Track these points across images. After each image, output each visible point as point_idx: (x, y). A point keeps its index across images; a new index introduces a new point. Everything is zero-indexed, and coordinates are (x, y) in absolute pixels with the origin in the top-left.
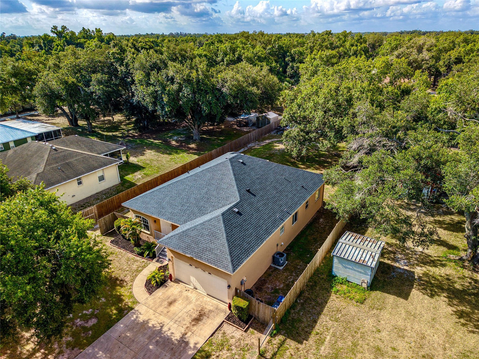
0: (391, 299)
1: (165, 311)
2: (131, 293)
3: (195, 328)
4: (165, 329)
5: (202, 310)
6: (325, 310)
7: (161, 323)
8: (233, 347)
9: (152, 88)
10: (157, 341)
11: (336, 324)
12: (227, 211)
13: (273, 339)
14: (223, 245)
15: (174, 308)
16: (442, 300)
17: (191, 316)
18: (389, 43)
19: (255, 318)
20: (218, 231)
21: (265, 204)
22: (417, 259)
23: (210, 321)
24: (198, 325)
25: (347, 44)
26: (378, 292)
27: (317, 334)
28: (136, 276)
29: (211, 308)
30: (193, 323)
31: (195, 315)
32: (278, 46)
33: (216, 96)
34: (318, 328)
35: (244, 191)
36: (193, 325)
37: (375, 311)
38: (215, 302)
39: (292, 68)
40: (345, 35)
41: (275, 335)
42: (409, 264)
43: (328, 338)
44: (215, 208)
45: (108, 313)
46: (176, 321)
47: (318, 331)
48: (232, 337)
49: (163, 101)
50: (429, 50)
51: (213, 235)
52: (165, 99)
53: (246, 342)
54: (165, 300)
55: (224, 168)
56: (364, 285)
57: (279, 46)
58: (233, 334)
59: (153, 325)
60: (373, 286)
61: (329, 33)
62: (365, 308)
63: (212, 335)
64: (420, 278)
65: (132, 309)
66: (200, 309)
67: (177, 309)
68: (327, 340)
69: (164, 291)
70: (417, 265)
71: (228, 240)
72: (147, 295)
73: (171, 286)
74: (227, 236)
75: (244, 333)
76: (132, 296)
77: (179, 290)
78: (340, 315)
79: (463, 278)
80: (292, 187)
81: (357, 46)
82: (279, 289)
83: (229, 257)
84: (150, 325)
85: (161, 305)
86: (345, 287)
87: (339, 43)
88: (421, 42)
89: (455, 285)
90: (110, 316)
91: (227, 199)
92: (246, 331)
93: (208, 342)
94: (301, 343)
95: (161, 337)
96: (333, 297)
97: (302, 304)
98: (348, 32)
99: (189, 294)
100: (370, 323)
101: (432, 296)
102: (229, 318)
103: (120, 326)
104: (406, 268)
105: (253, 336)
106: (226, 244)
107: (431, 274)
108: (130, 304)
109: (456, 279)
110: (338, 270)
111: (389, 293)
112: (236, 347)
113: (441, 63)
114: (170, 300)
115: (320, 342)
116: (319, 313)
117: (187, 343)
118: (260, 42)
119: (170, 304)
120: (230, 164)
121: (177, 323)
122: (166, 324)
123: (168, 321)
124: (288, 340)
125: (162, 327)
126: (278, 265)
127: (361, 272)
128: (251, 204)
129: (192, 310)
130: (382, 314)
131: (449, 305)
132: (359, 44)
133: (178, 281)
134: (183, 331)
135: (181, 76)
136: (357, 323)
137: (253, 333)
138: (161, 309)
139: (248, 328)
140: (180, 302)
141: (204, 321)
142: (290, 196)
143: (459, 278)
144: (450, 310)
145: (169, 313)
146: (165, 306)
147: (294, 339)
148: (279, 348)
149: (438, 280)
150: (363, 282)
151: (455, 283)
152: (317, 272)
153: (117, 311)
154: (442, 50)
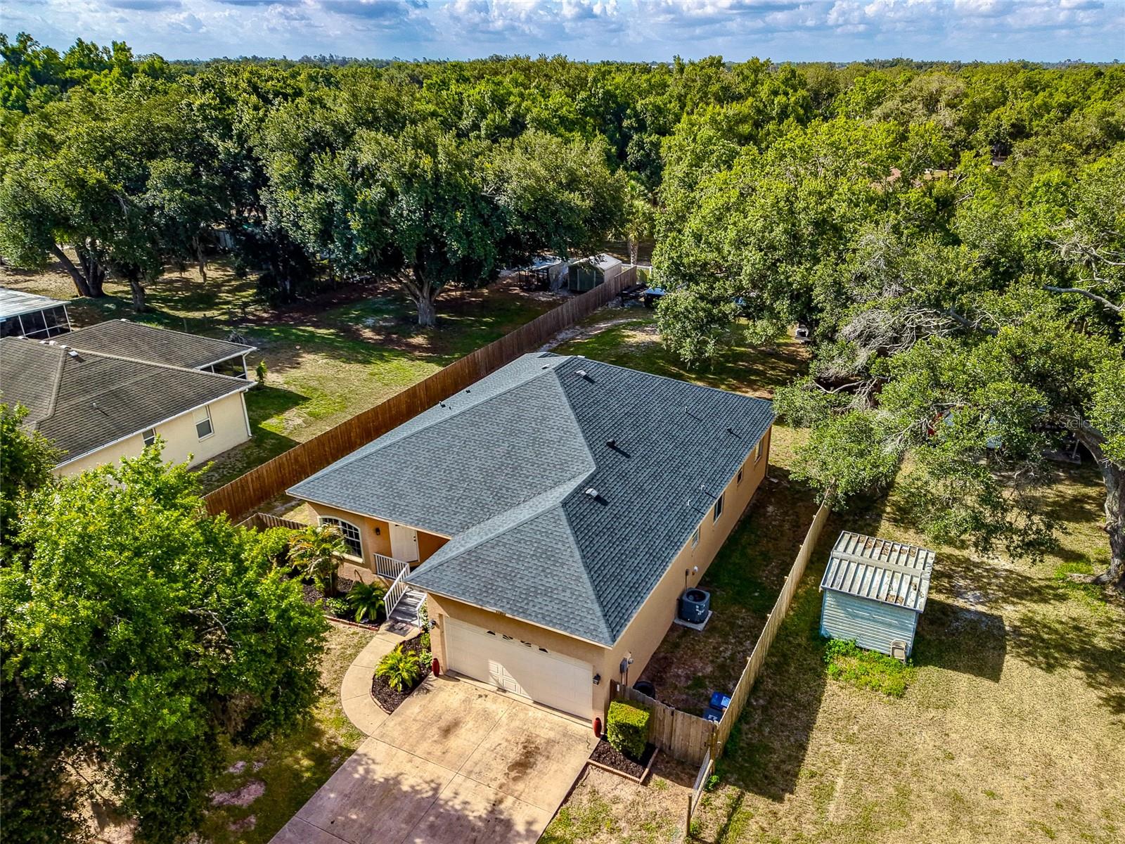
0: (962, 681)
1: (438, 750)
2: (339, 712)
3: (520, 786)
4: (445, 794)
5: (528, 741)
6: (820, 719)
7: (432, 781)
8: (622, 824)
9: (318, 197)
10: (432, 826)
11: (851, 749)
12: (572, 496)
13: (713, 796)
14: (578, 579)
15: (457, 742)
16: (1072, 676)
17: (503, 757)
18: (861, 89)
19: (661, 751)
20: (560, 546)
21: (654, 476)
22: (1000, 587)
23: (554, 766)
24: (527, 778)
25: (764, 91)
26: (930, 667)
27: (813, 775)
28: (344, 669)
29: (552, 735)
30: (513, 774)
31: (514, 754)
32: (604, 93)
33: (481, 216)
34: (811, 761)
35: (601, 446)
36: (515, 779)
37: (932, 713)
38: (556, 718)
39: (640, 145)
40: (757, 68)
41: (716, 786)
42: (986, 599)
43: (840, 782)
44: (537, 489)
45: (289, 768)
46: (471, 772)
47: (814, 769)
48: (616, 800)
49: (348, 228)
50: (951, 106)
51: (549, 556)
52: (355, 224)
53: (651, 809)
54: (431, 724)
55: (544, 392)
56: (900, 655)
57: (607, 93)
58: (617, 793)
59: (412, 787)
60: (918, 656)
61: (717, 63)
62: (908, 706)
63: (565, 800)
64: (1016, 630)
65: (350, 752)
66: (523, 740)
67: (465, 743)
68: (838, 787)
69: (423, 703)
70: (1005, 600)
71: (586, 566)
72: (383, 715)
73: (441, 689)
74: (583, 557)
75: (642, 789)
76: (345, 722)
77: (462, 696)
78: (856, 728)
79: (1109, 623)
80: (706, 432)
81: (786, 94)
82: (705, 677)
83: (596, 607)
84: (405, 788)
85: (423, 738)
86: (855, 662)
87: (743, 86)
88: (934, 87)
89: (1095, 641)
90: (297, 775)
91: (563, 466)
92: (645, 783)
93: (558, 816)
94: (780, 800)
95: (438, 816)
96: (831, 686)
97: (765, 709)
98: (762, 61)
99: (489, 705)
100: (926, 741)
101: (1050, 668)
102: (599, 755)
103: (329, 796)
104: (980, 608)
105: (664, 793)
106: (585, 576)
107: (1038, 618)
108: (342, 741)
109: (1094, 628)
110: (836, 623)
111: (956, 669)
112: (628, 822)
113: (980, 135)
114: (443, 724)
115: (824, 794)
116: (808, 727)
117: (508, 824)
118: (558, 81)
119: (447, 731)
120: (557, 382)
121: (473, 776)
122: (444, 782)
123: (451, 775)
124: (749, 796)
125: (436, 790)
126: (693, 622)
127: (890, 625)
128: (623, 476)
129: (505, 744)
130: (949, 717)
131: (1090, 685)
132: (791, 91)
133: (453, 675)
134: (492, 797)
135: (395, 165)
136: (897, 744)
137: (662, 787)
138: (425, 746)
139: (649, 776)
140: (470, 725)
141: (539, 766)
142: (706, 453)
143: (1099, 624)
144: (1094, 695)
145: (448, 755)
146: (436, 738)
147: (761, 792)
148: (730, 816)
149: (1056, 632)
150: (897, 646)
151: (1094, 635)
152: (784, 631)
153: (310, 759)
154: (979, 106)
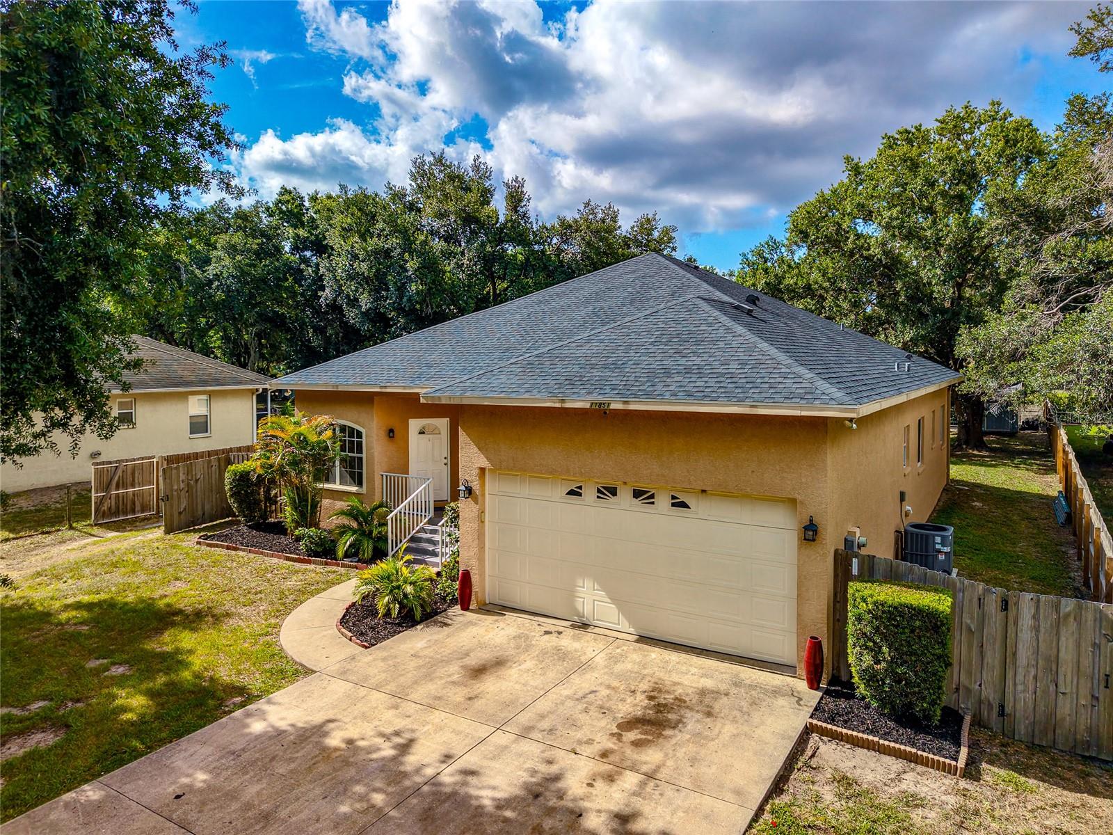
1: (456, 694)
2: (270, 644)
3: (651, 757)
5: (657, 690)
15: (499, 685)
17: (605, 710)
23: (727, 728)
24: (666, 743)
28: (298, 602)
29: (708, 683)
36: (638, 744)
46: (530, 729)
48: (913, 801)
54: (446, 661)
58: (907, 787)
66: (645, 687)
67: (517, 687)
69: (435, 637)
72: (354, 648)
73: (470, 624)
76: (275, 655)
77: (511, 632)
85: (428, 677)
92: (971, 776)
99: (566, 643)
102: (833, 714)
103: (195, 752)
108: (259, 678)
119: (479, 672)
123: (483, 730)
129: (605, 692)
137: (1020, 789)
138: (430, 688)
139: (976, 763)
140: (528, 665)
141: (692, 726)
145: (478, 704)
146: (455, 678)
